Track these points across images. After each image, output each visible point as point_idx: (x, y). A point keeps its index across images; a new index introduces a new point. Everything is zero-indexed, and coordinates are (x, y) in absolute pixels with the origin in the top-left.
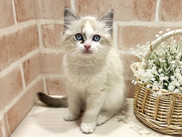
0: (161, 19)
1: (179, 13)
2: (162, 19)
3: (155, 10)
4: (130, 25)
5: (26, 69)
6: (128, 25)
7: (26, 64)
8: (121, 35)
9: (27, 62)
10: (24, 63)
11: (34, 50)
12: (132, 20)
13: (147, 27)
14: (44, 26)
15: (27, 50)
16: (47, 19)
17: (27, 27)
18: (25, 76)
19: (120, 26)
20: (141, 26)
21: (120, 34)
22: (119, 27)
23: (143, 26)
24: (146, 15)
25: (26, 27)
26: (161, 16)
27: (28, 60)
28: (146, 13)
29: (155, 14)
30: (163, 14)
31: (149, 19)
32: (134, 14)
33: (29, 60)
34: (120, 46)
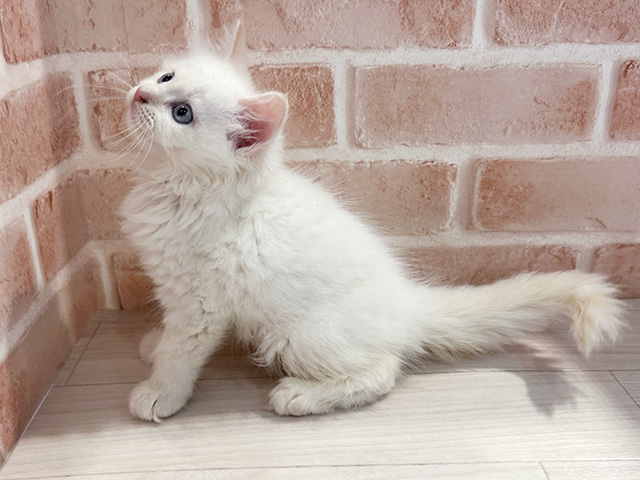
0: (491, 40)
1: (551, 16)
2: (497, 38)
3: (471, 11)
4: (390, 63)
5: (44, 226)
6: (382, 64)
7: (41, 209)
8: (360, 97)
9: (46, 200)
10: (36, 206)
11: (66, 158)
12: (398, 46)
13: (446, 69)
14: (96, 78)
15: (43, 161)
16: (104, 50)
17: (38, 81)
18: (41, 248)
19: (354, 68)
20: (425, 68)
21: (357, 95)
22: (352, 70)
23: (434, 66)
24: (441, 26)
25: (35, 80)
26: (493, 29)
27: (47, 196)
28: (442, 22)
29: (472, 24)
30: (497, 23)
31: (452, 41)
32: (402, 23)
33: (50, 193)
34: (359, 136)
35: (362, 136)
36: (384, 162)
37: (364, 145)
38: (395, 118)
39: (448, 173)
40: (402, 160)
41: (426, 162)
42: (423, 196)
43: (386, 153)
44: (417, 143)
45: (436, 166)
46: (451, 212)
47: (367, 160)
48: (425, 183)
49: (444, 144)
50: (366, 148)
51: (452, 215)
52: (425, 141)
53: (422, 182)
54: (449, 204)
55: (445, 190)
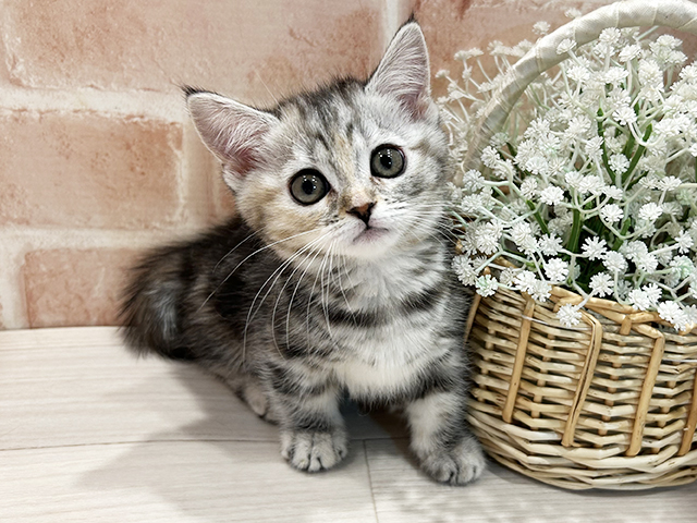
34: (14, 67)
35: (20, 68)
36: (62, 112)
37: (24, 82)
38: (72, 42)
39: (169, 136)
40: (92, 112)
41: (130, 117)
42: (132, 169)
43: (65, 98)
44: (113, 86)
45: (149, 123)
46: (181, 195)
47: (31, 106)
48: (134, 148)
49: (157, 91)
50: (29, 88)
51: (182, 201)
52: (126, 83)
53: (128, 147)
54: (176, 183)
55: (167, 161)
